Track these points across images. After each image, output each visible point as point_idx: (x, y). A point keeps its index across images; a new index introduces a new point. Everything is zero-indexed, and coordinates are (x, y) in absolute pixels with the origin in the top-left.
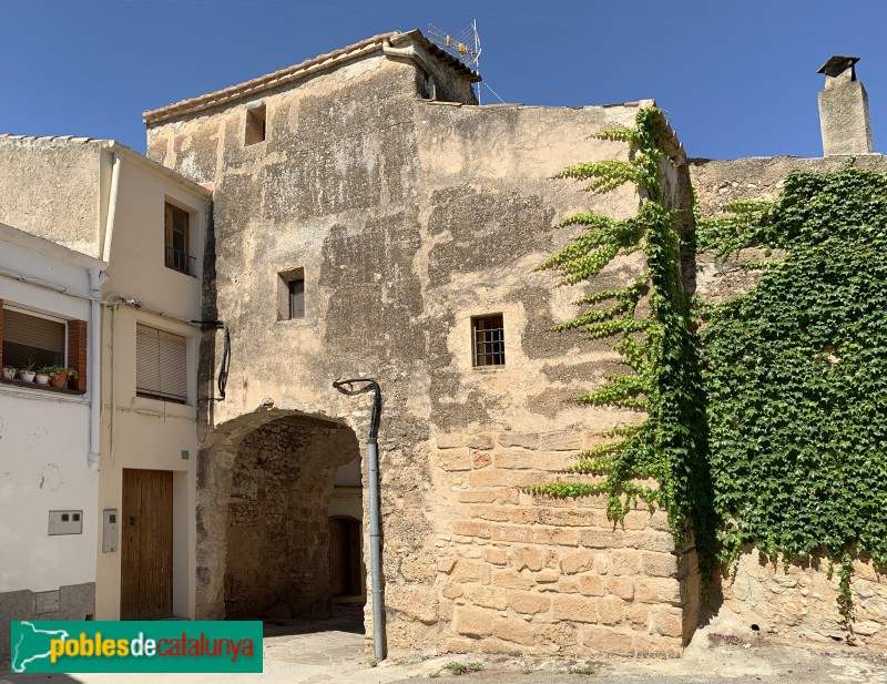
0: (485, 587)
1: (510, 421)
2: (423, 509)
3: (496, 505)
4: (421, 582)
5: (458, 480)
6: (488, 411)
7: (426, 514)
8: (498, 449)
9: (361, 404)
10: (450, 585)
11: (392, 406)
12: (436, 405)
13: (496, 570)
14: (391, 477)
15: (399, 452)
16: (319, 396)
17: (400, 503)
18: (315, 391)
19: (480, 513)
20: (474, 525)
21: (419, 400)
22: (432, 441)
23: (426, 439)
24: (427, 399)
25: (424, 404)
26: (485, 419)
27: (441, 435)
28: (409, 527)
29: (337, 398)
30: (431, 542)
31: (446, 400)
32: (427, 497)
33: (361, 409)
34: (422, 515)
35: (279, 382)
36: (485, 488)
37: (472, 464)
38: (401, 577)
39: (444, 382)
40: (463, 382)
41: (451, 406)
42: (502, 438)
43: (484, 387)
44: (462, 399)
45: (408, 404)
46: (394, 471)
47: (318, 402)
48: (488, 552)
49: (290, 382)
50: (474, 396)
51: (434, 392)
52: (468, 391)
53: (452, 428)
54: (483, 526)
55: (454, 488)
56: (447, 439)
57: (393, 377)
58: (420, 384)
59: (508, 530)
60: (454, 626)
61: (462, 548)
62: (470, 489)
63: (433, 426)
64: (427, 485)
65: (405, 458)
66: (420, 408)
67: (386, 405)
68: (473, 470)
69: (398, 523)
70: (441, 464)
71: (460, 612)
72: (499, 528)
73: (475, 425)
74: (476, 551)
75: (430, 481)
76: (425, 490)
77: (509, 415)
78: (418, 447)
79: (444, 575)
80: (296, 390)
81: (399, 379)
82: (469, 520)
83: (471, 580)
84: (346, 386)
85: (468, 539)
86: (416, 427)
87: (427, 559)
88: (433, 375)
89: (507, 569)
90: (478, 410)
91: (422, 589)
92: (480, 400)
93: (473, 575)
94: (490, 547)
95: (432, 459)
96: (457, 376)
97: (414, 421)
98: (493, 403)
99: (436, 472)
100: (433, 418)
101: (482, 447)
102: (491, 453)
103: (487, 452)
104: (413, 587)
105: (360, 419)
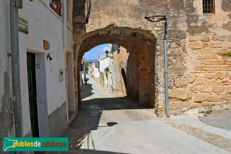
0: (205, 86)
1: (216, 32)
2: (183, 63)
3: (210, 60)
4: (182, 87)
5: (196, 52)
6: (209, 29)
7: (184, 64)
8: (211, 41)
9: (158, 25)
10: (193, 86)
11: (171, 26)
12: (189, 26)
13: (209, 80)
14: (171, 52)
15: (174, 43)
16: (138, 22)
17: (174, 61)
18: (136, 20)
19: (204, 62)
20: (202, 67)
21: (182, 24)
22: (187, 39)
23: (185, 38)
24: (186, 24)
25: (184, 26)
26: (207, 31)
27: (191, 37)
28: (178, 69)
29: (147, 23)
30: (186, 73)
31: (193, 24)
32: (185, 58)
33: (158, 27)
34: (183, 65)
35: (118, 16)
36: (206, 54)
37: (202, 46)
38: (174, 86)
39: (192, 18)
40: (200, 18)
41: (195, 27)
42: (213, 37)
43: (207, 20)
44: (199, 24)
45: (177, 25)
46: (172, 50)
47: (138, 24)
48: (207, 75)
49: (123, 16)
50: (204, 23)
51: (188, 22)
52: (202, 22)
53: (195, 34)
54: (205, 67)
55: (195, 55)
56: (193, 38)
57: (172, 15)
58: (182, 18)
59: (213, 67)
60: (192, 100)
61: (197, 74)
62: (201, 55)
63: (188, 34)
64: (185, 54)
65: (177, 45)
66: (183, 27)
67: (168, 26)
68: (202, 49)
69: (173, 68)
70: (191, 47)
71: (195, 95)
72: (210, 67)
73: (203, 33)
74: (202, 75)
75: (186, 53)
76: (184, 56)
77: (216, 30)
78: (182, 41)
79: (190, 84)
80: (127, 19)
81: (174, 16)
82: (200, 65)
83: (200, 84)
84: (151, 18)
85: (200, 71)
86: (181, 34)
87: (185, 79)
88: (188, 16)
89: (212, 80)
90: (205, 28)
91: (182, 89)
92: (206, 25)
93: (201, 83)
94: (207, 73)
95: (187, 45)
96: (197, 16)
97: (180, 32)
98: (211, 26)
99: (188, 50)
100: (188, 31)
101: (205, 41)
102: (209, 43)
103: (207, 42)
104: (179, 89)
105: (158, 31)
